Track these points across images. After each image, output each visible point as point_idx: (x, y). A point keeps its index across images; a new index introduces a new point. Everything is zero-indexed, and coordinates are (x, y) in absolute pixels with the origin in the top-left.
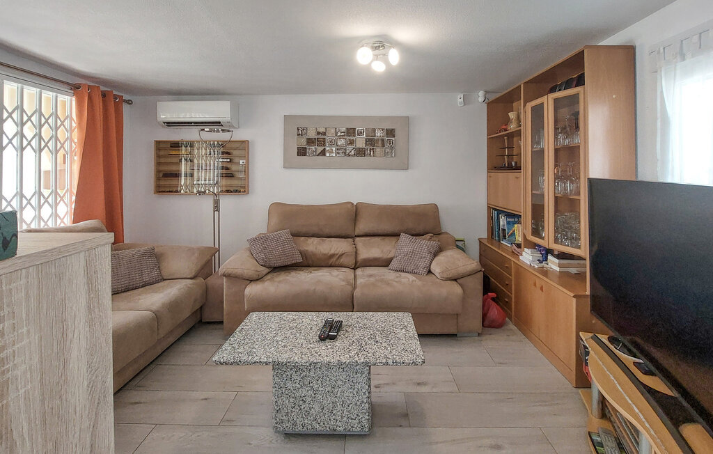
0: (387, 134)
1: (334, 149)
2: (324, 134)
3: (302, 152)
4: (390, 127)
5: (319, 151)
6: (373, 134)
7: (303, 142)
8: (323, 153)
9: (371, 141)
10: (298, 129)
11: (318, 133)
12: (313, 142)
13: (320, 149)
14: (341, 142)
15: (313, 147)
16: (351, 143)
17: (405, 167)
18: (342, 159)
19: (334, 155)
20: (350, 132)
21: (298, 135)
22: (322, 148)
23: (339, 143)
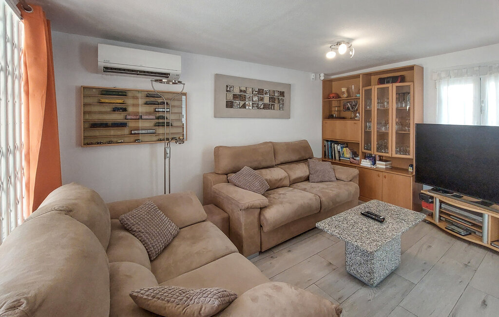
0: (280, 95)
1: (251, 103)
2: (245, 92)
3: (230, 105)
4: (282, 90)
5: (241, 105)
6: (274, 95)
7: (230, 97)
8: (244, 106)
9: (272, 99)
10: (227, 87)
11: (241, 91)
12: (237, 98)
13: (242, 103)
14: (255, 99)
15: (238, 102)
16: (262, 99)
17: (288, 117)
18: (256, 111)
19: (251, 108)
20: (261, 92)
21: (227, 91)
22: (243, 103)
23: (254, 100)
